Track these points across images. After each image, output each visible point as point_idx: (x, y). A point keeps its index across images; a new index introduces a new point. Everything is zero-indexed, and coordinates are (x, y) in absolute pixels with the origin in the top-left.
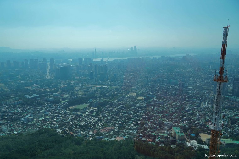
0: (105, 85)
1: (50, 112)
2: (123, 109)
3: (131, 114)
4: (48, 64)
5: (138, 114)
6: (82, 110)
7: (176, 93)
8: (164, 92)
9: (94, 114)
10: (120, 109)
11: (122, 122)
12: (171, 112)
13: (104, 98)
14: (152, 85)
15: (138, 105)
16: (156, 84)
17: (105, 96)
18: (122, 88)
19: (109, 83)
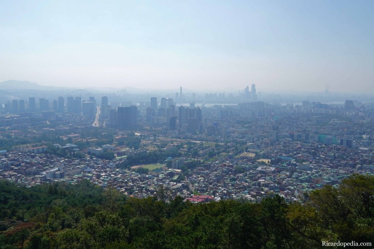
0: (196, 139)
1: (95, 169)
2: (230, 174)
3: (246, 182)
4: (98, 108)
5: (260, 182)
6: (153, 170)
7: (334, 155)
8: (310, 153)
9: (176, 178)
10: (224, 174)
11: (227, 191)
12: (328, 181)
13: (195, 158)
14: (286, 143)
15: (259, 168)
16: (293, 141)
17: (196, 154)
18: (229, 144)
19: (203, 136)
